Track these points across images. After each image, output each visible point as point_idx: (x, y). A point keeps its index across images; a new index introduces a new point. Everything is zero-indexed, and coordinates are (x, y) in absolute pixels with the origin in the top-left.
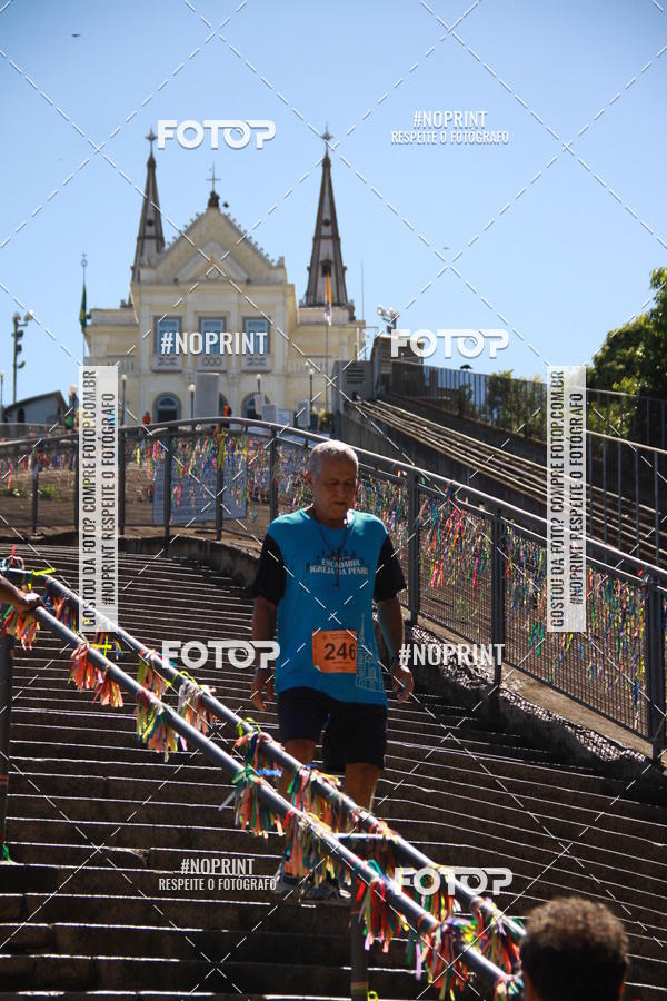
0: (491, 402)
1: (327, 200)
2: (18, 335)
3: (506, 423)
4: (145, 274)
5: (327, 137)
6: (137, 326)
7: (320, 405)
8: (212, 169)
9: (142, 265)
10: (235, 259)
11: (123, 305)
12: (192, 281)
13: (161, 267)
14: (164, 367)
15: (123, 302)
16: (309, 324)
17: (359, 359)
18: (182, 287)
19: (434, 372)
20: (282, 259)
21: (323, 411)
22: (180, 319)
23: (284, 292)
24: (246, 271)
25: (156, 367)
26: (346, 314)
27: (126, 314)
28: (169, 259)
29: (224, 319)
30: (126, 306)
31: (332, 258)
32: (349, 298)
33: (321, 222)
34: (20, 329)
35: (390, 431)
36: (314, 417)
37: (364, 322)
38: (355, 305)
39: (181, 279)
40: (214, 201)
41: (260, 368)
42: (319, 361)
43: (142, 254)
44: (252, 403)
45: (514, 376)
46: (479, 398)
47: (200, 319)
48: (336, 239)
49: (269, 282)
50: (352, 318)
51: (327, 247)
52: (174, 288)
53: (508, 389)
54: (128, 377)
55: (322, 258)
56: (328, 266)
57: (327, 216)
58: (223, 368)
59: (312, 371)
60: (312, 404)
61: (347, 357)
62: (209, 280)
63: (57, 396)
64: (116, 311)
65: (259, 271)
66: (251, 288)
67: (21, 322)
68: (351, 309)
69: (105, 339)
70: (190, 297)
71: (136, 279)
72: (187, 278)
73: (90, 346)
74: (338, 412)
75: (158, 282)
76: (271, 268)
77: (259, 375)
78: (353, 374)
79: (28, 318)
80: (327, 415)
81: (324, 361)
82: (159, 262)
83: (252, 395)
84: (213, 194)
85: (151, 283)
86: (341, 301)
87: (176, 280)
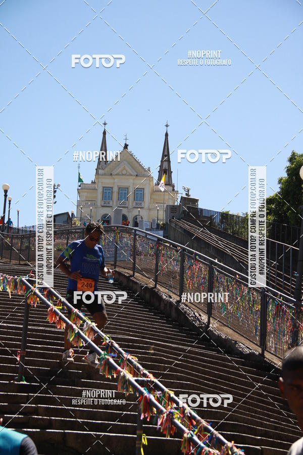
0: (222, 222)
1: (166, 147)
2: (55, 192)
3: (226, 229)
4: (100, 171)
5: (167, 126)
6: (97, 190)
7: (161, 220)
8: (126, 136)
9: (99, 169)
10: (133, 168)
11: (92, 182)
12: (116, 175)
13: (106, 169)
14: (106, 205)
15: (92, 181)
16: (158, 191)
17: (176, 204)
18: (113, 176)
19: (202, 210)
20: (149, 168)
21: (162, 223)
22: (112, 188)
23: (149, 180)
24: (137, 172)
25: (102, 205)
26: (171, 188)
27: (93, 186)
28: (109, 167)
29: (128, 188)
30: (93, 183)
31: (167, 168)
32: (173, 182)
33: (164, 155)
34: (55, 190)
35: (185, 230)
36: (158, 225)
37: (178, 191)
38: (175, 185)
39: (113, 174)
40: (126, 146)
41: (140, 206)
42: (161, 204)
43: (100, 164)
44: (136, 219)
45: (230, 213)
46: (217, 220)
47: (119, 188)
48: (169, 161)
49: (144, 176)
50: (174, 190)
51: (165, 165)
52: (111, 177)
53: (227, 218)
54: (93, 208)
55: (163, 168)
56: (165, 170)
57: (166, 153)
58: (127, 206)
59: (158, 208)
60: (158, 220)
61: (171, 203)
62: (123, 175)
63: (67, 213)
64: (89, 184)
65: (140, 172)
66: (138, 178)
67: (55, 187)
68: (173, 186)
69: (85, 194)
70: (116, 180)
71: (97, 173)
72: (116, 173)
73: (80, 197)
74: (167, 223)
75: (105, 174)
76: (145, 171)
77: (139, 209)
78: (173, 209)
79: (59, 185)
80: (163, 224)
81: (163, 205)
82: (106, 167)
83: (137, 216)
84: (126, 144)
85: (102, 175)
86: (169, 183)
87: (111, 174)
